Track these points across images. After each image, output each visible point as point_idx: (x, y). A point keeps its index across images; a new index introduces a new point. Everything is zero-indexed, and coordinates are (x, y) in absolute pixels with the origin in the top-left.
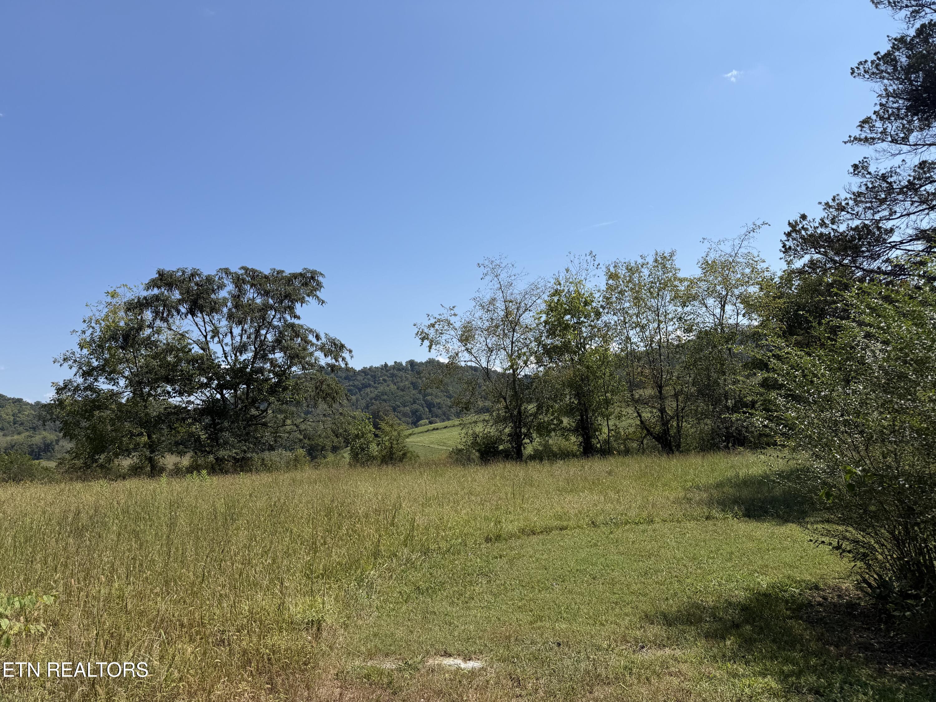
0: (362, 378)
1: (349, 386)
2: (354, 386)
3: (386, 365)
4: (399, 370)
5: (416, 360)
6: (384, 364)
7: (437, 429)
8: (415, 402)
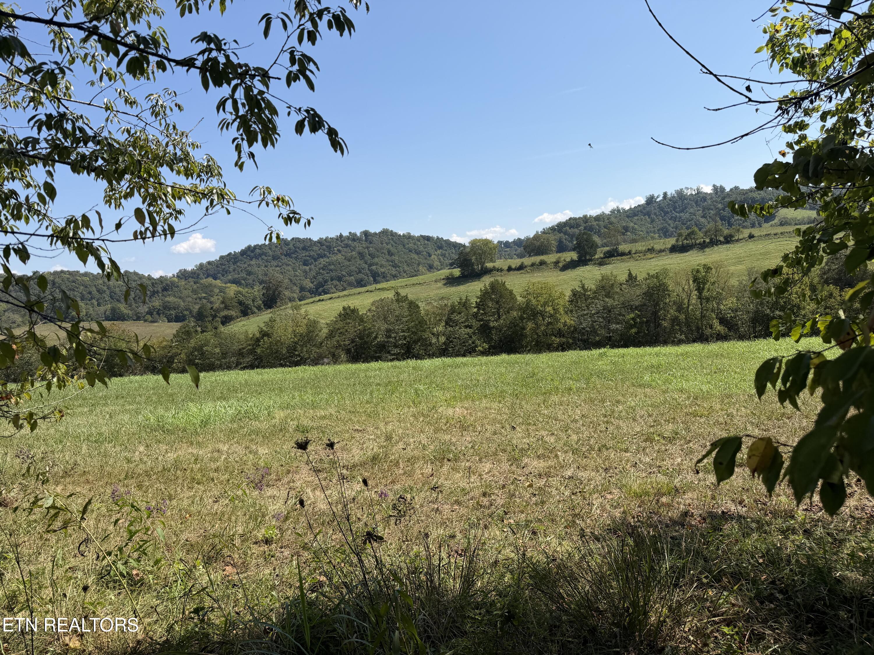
0: (317, 248)
1: (306, 256)
2: (310, 256)
3: (341, 236)
4: (354, 240)
5: (370, 231)
6: (339, 234)
7: (323, 300)
8: (360, 272)
